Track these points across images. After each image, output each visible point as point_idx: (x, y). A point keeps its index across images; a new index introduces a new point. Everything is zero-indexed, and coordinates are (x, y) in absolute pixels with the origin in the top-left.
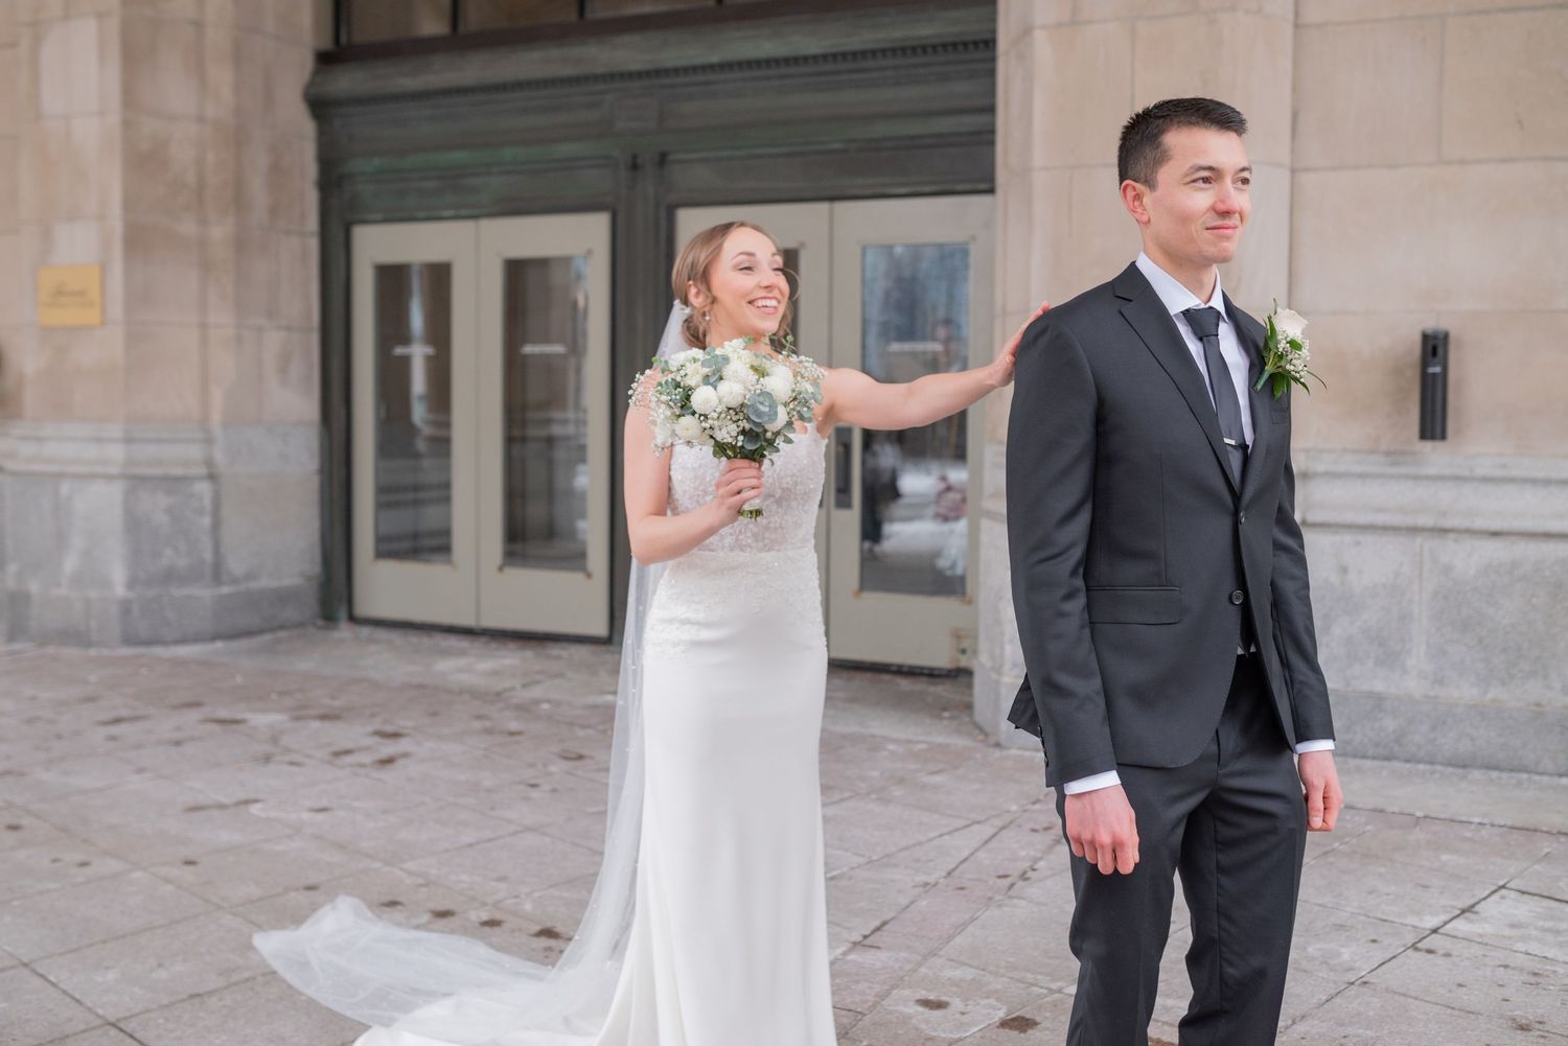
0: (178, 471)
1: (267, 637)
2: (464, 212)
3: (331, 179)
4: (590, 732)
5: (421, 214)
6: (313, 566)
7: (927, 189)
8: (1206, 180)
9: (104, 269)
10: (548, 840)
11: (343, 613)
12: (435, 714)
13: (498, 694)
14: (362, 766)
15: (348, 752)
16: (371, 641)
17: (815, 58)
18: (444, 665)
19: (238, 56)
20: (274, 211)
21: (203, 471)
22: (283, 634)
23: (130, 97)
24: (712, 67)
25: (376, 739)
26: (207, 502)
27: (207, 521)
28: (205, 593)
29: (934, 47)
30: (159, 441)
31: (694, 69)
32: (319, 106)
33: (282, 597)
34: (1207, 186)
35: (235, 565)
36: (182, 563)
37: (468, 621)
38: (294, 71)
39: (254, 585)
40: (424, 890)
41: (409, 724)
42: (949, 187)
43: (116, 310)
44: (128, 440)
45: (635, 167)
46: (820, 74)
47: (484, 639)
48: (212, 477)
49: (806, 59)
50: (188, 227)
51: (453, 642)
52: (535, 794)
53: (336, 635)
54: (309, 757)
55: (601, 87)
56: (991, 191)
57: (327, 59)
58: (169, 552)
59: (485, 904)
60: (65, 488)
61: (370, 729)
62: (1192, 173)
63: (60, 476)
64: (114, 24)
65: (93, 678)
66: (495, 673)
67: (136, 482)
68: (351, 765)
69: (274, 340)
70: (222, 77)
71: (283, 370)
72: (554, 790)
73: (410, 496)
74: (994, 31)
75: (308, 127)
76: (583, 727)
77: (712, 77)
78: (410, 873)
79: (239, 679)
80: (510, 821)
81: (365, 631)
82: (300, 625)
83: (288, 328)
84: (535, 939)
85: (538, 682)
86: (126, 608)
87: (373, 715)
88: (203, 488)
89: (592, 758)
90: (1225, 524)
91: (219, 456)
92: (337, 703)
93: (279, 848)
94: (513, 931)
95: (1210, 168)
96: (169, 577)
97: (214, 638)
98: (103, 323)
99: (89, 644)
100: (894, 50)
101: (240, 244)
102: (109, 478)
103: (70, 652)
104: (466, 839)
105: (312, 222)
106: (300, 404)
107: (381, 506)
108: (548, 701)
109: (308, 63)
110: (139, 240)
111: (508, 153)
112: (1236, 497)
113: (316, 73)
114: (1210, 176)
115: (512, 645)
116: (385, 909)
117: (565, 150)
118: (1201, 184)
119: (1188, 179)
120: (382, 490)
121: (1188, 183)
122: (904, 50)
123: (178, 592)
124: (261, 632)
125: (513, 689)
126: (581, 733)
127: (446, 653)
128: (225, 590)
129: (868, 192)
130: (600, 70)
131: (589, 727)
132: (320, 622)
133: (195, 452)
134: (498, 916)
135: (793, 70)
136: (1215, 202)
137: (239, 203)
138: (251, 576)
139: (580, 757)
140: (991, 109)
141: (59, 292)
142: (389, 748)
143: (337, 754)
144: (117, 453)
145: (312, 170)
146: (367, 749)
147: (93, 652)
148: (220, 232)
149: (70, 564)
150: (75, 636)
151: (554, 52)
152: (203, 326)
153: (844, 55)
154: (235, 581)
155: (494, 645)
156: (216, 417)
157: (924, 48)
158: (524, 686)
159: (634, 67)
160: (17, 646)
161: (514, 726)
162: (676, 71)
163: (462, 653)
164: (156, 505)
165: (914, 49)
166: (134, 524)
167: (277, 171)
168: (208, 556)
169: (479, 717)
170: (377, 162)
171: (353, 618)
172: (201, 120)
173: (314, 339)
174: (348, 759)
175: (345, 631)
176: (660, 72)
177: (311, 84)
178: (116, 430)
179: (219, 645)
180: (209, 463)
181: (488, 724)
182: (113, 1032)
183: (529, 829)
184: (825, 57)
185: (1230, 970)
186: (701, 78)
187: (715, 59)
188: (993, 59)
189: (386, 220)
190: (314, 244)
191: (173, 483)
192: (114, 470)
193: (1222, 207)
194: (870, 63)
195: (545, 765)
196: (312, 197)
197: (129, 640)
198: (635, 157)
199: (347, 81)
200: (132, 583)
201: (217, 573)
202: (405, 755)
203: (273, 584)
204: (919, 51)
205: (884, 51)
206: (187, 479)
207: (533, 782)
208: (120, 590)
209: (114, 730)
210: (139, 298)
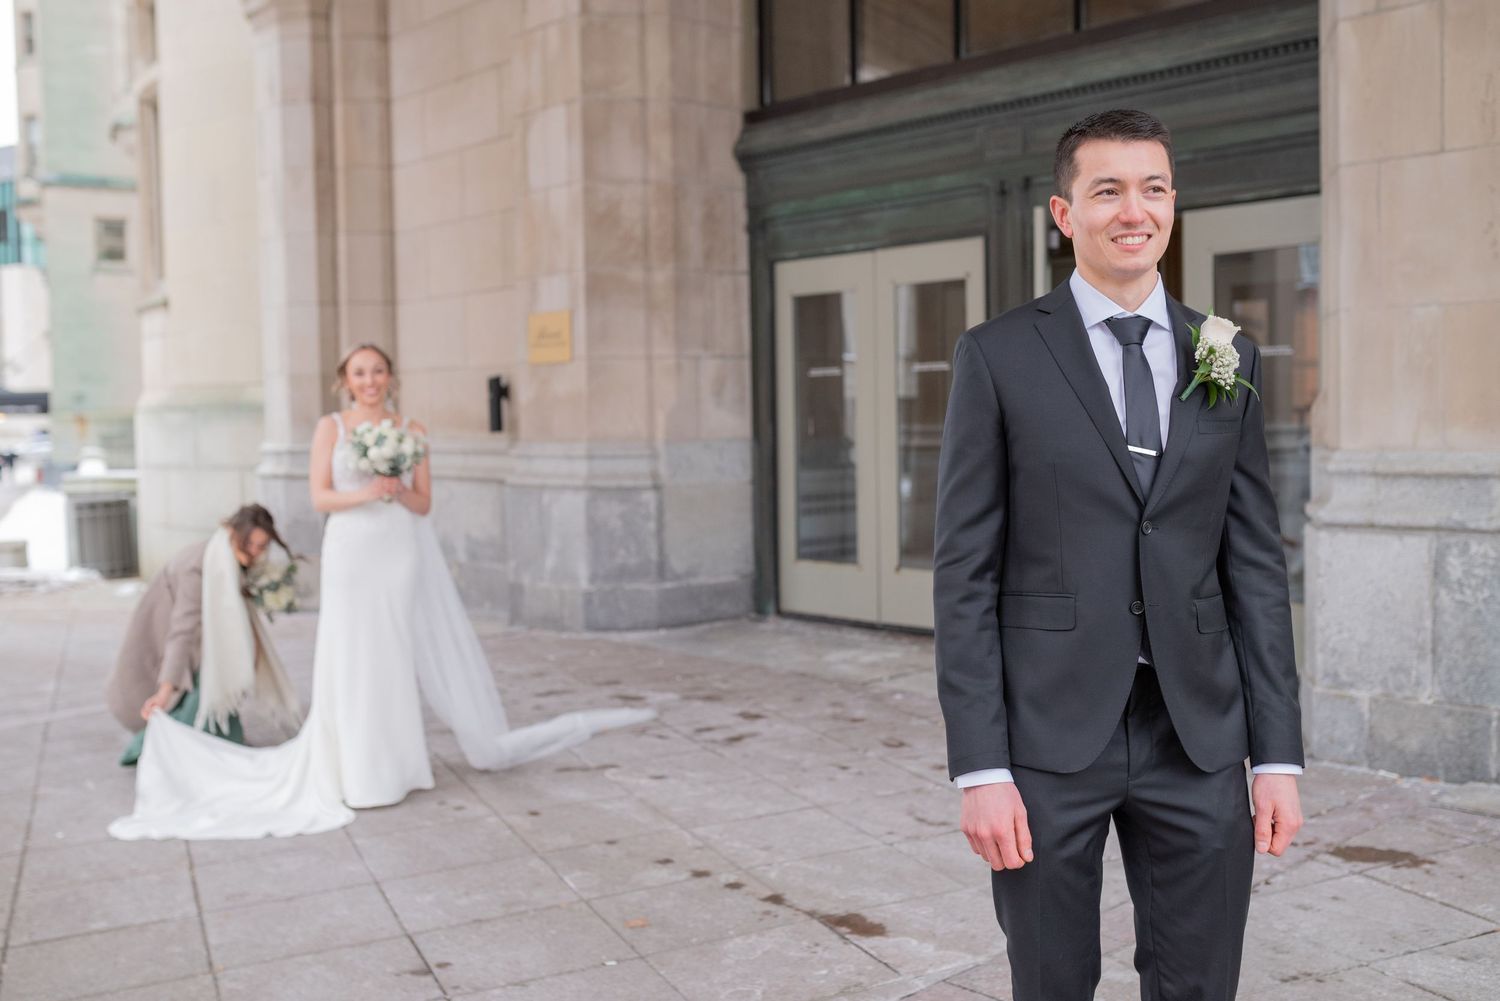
0: (628, 483)
1: (705, 627)
2: (862, 245)
3: (758, 225)
4: (924, 722)
5: (828, 250)
6: (748, 566)
7: (1275, 192)
8: (1109, 192)
9: (572, 313)
10: (826, 817)
11: (771, 608)
12: (799, 700)
13: (864, 684)
14: (714, 741)
15: (709, 729)
16: (789, 633)
17: (1161, 73)
18: (835, 657)
19: (675, 125)
20: (708, 255)
21: (648, 482)
22: (718, 624)
23: (590, 170)
24: (1068, 92)
25: (740, 720)
26: (652, 508)
27: (652, 526)
28: (649, 587)
29: (1276, 49)
30: (614, 457)
31: (1051, 96)
32: (747, 160)
33: (721, 592)
34: (1112, 197)
35: (677, 564)
36: (633, 561)
37: (870, 616)
38: (727, 129)
39: (694, 581)
40: (698, 852)
41: (772, 707)
42: (1297, 188)
43: (581, 348)
44: (590, 457)
45: (1003, 192)
46: (1167, 88)
47: (883, 634)
48: (657, 488)
49: (1153, 75)
50: (636, 274)
51: (857, 635)
52: (841, 776)
53: (763, 626)
54: (676, 732)
55: (972, 120)
56: (1317, 192)
57: (752, 118)
58: (622, 552)
59: (739, 868)
60: (546, 497)
61: (738, 710)
62: (1095, 187)
63: (542, 488)
64: (577, 108)
65: (552, 657)
66: (874, 665)
67: (596, 492)
68: (706, 741)
69: (710, 367)
70: (661, 142)
71: (718, 393)
72: (860, 773)
73: (838, 503)
74: (1316, 29)
75: (737, 179)
76: (920, 717)
77: (1067, 101)
78: (694, 836)
79: (660, 663)
80: (804, 798)
81: (787, 624)
82: (736, 617)
83: (722, 356)
84: (761, 903)
85: (905, 675)
86: (588, 598)
87: (748, 698)
88: (649, 497)
89: (910, 746)
90: (1128, 532)
91: (663, 470)
92: (724, 687)
93: (607, 807)
94: (747, 894)
95: (1112, 180)
96: (623, 573)
97: (660, 626)
98: (572, 359)
99: (563, 629)
100: (1236, 57)
101: (679, 286)
102: (576, 489)
103: (550, 635)
104: (760, 811)
105: (743, 263)
106: (733, 422)
107: (801, 513)
108: (902, 692)
109: (737, 122)
110: (598, 288)
111: (897, 189)
112: (1141, 506)
113: (745, 131)
114: (1114, 188)
115: (905, 640)
116: (660, 866)
117: (943, 181)
118: (1105, 196)
119: (1093, 193)
120: (802, 497)
121: (1093, 197)
122: (1246, 55)
123: (630, 586)
124: (700, 622)
125: (880, 680)
126: (915, 722)
127: (841, 645)
128: (668, 585)
129: (1216, 200)
130: (969, 105)
131: (926, 717)
132: (753, 615)
133: (643, 466)
134: (743, 880)
135: (1141, 87)
136: (1119, 213)
137: (677, 249)
138: (691, 573)
139: (901, 744)
140: (1315, 109)
141: (542, 335)
142: (746, 727)
143: (700, 731)
144: (581, 467)
145: (742, 217)
146: (727, 727)
147: (565, 636)
148: (662, 276)
149: (550, 562)
150: (553, 622)
151: (932, 93)
152: (649, 358)
153: (1189, 67)
154: (677, 577)
155: (890, 639)
156: (660, 435)
157: (1265, 51)
158: (892, 678)
159: (998, 99)
160: (515, 629)
161: (859, 713)
162: (1036, 99)
163: (857, 646)
164: (611, 512)
165: (1256, 54)
166: (594, 528)
167: (711, 221)
168: (654, 556)
169: (835, 704)
170: (792, 206)
171: (780, 613)
172: (645, 181)
173: (746, 365)
174: (707, 736)
175: (772, 623)
176: (1021, 102)
177: (741, 141)
178: (580, 449)
179: (663, 632)
180: (654, 475)
181: (838, 710)
182: (406, 942)
183: (818, 807)
184: (1170, 71)
185: (1167, 986)
186: (1059, 103)
187: (1069, 84)
188: (1316, 58)
189: (802, 257)
190: (744, 281)
191: (625, 493)
192: (579, 482)
193: (1124, 218)
194: (1214, 72)
195: (866, 751)
196: (742, 240)
197: (592, 626)
198: (1002, 183)
199: (770, 136)
200: (593, 578)
201: (662, 570)
202: (753, 735)
203: (712, 581)
204: (1261, 54)
205: (1226, 59)
206: (636, 490)
207: (845, 764)
208: (584, 584)
209: (542, 701)
210: (598, 336)
